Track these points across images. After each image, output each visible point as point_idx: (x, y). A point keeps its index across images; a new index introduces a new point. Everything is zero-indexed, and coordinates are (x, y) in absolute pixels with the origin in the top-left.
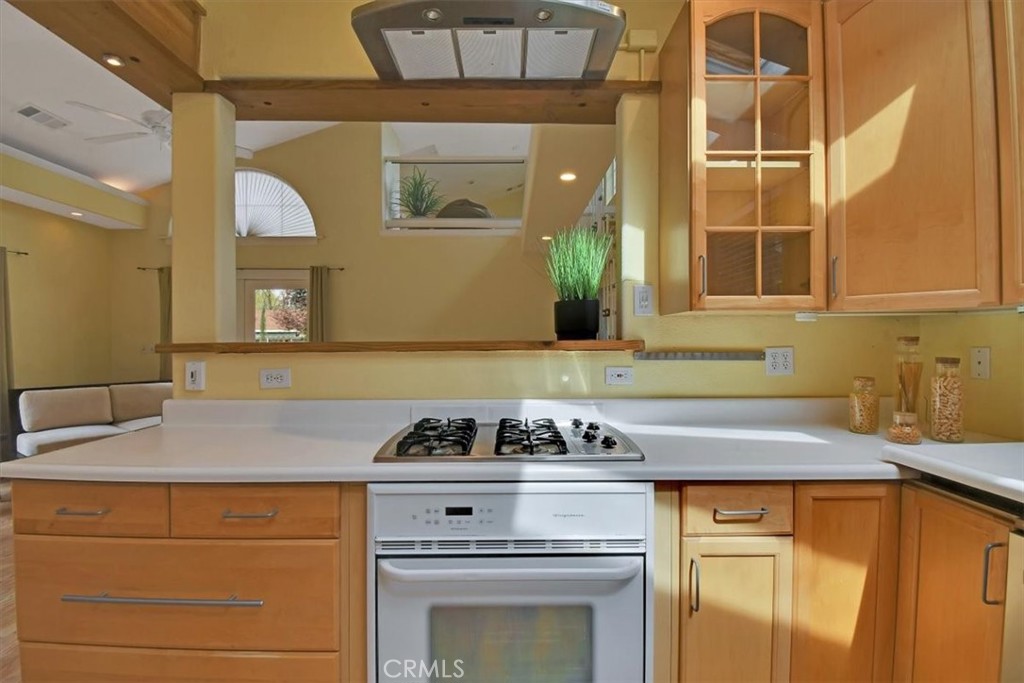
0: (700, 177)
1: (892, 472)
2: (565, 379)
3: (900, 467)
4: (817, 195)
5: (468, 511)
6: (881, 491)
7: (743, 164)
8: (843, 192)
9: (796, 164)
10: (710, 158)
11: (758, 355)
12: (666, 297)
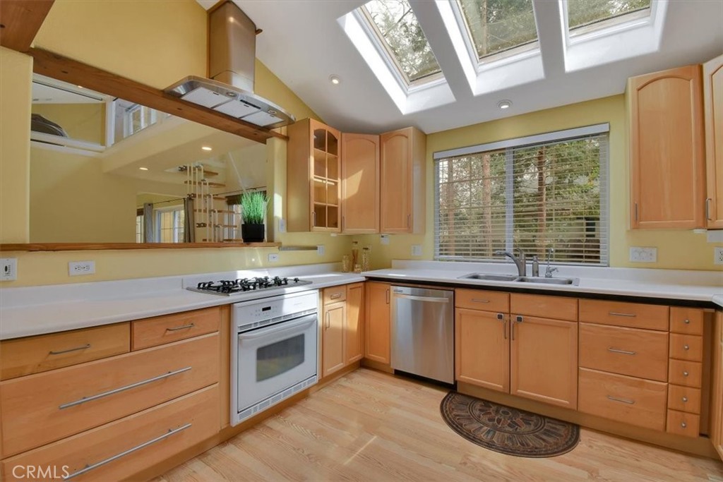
0: (312, 185)
1: (364, 279)
2: (253, 260)
3: (366, 277)
4: (339, 196)
5: (269, 308)
6: (362, 284)
7: (321, 181)
8: (345, 197)
9: (333, 184)
10: (315, 177)
11: (315, 248)
12: (290, 226)
